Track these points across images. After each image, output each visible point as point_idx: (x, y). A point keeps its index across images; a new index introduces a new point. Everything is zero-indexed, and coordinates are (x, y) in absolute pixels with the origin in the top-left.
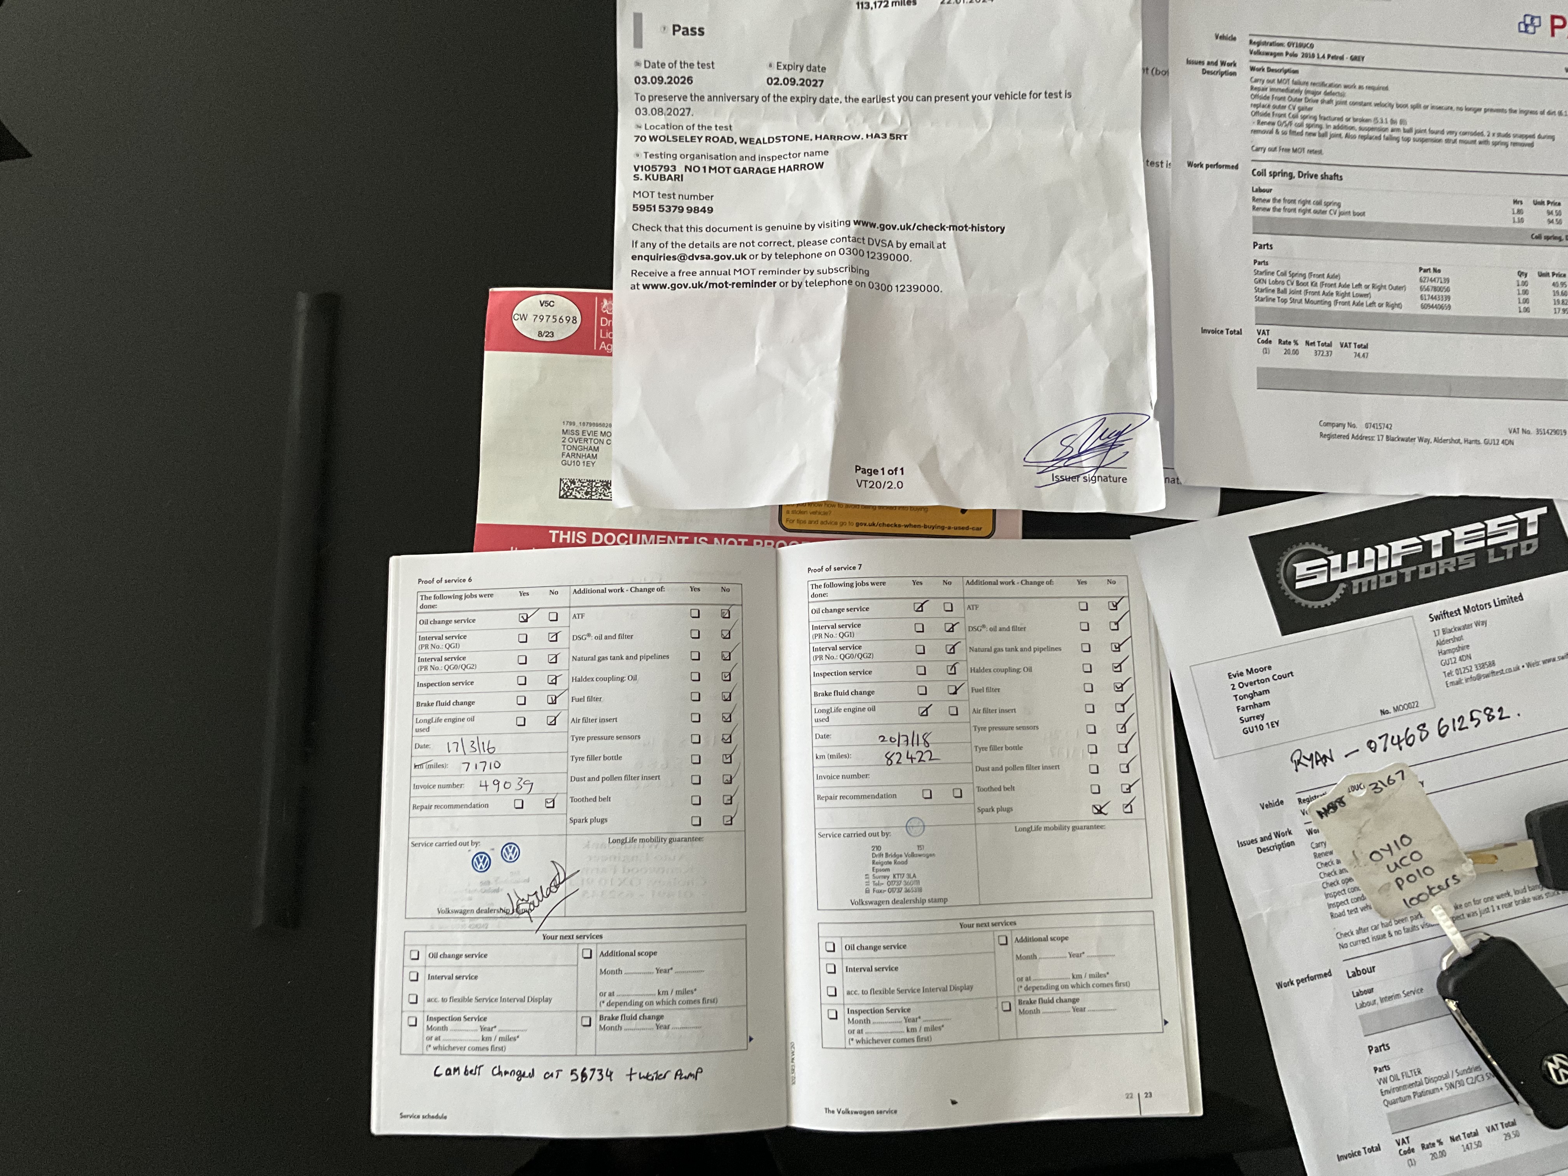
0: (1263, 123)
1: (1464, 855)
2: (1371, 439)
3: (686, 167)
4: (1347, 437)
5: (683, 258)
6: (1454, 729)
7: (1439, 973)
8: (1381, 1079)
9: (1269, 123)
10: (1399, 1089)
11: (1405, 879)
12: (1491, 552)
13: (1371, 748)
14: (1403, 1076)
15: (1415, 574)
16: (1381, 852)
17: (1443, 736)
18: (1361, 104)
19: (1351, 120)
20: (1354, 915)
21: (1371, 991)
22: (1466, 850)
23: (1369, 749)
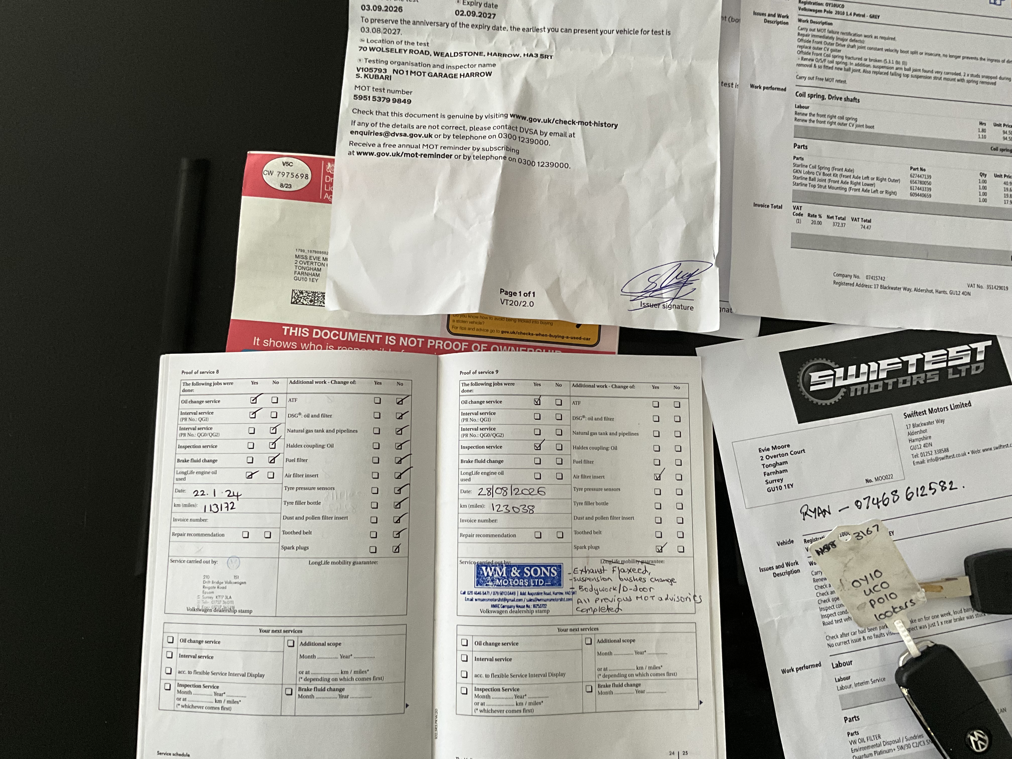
0: (805, 59)
1: (918, 585)
2: (870, 286)
3: (394, 70)
4: (852, 285)
5: (387, 134)
6: (918, 496)
7: (897, 668)
8: (852, 741)
9: (809, 60)
10: (864, 748)
11: (876, 600)
12: (950, 371)
13: (858, 506)
14: (868, 739)
15: (895, 384)
16: (860, 581)
17: (909, 499)
18: (876, 49)
19: (868, 60)
20: (839, 624)
21: (848, 678)
22: (921, 582)
23: (856, 507)
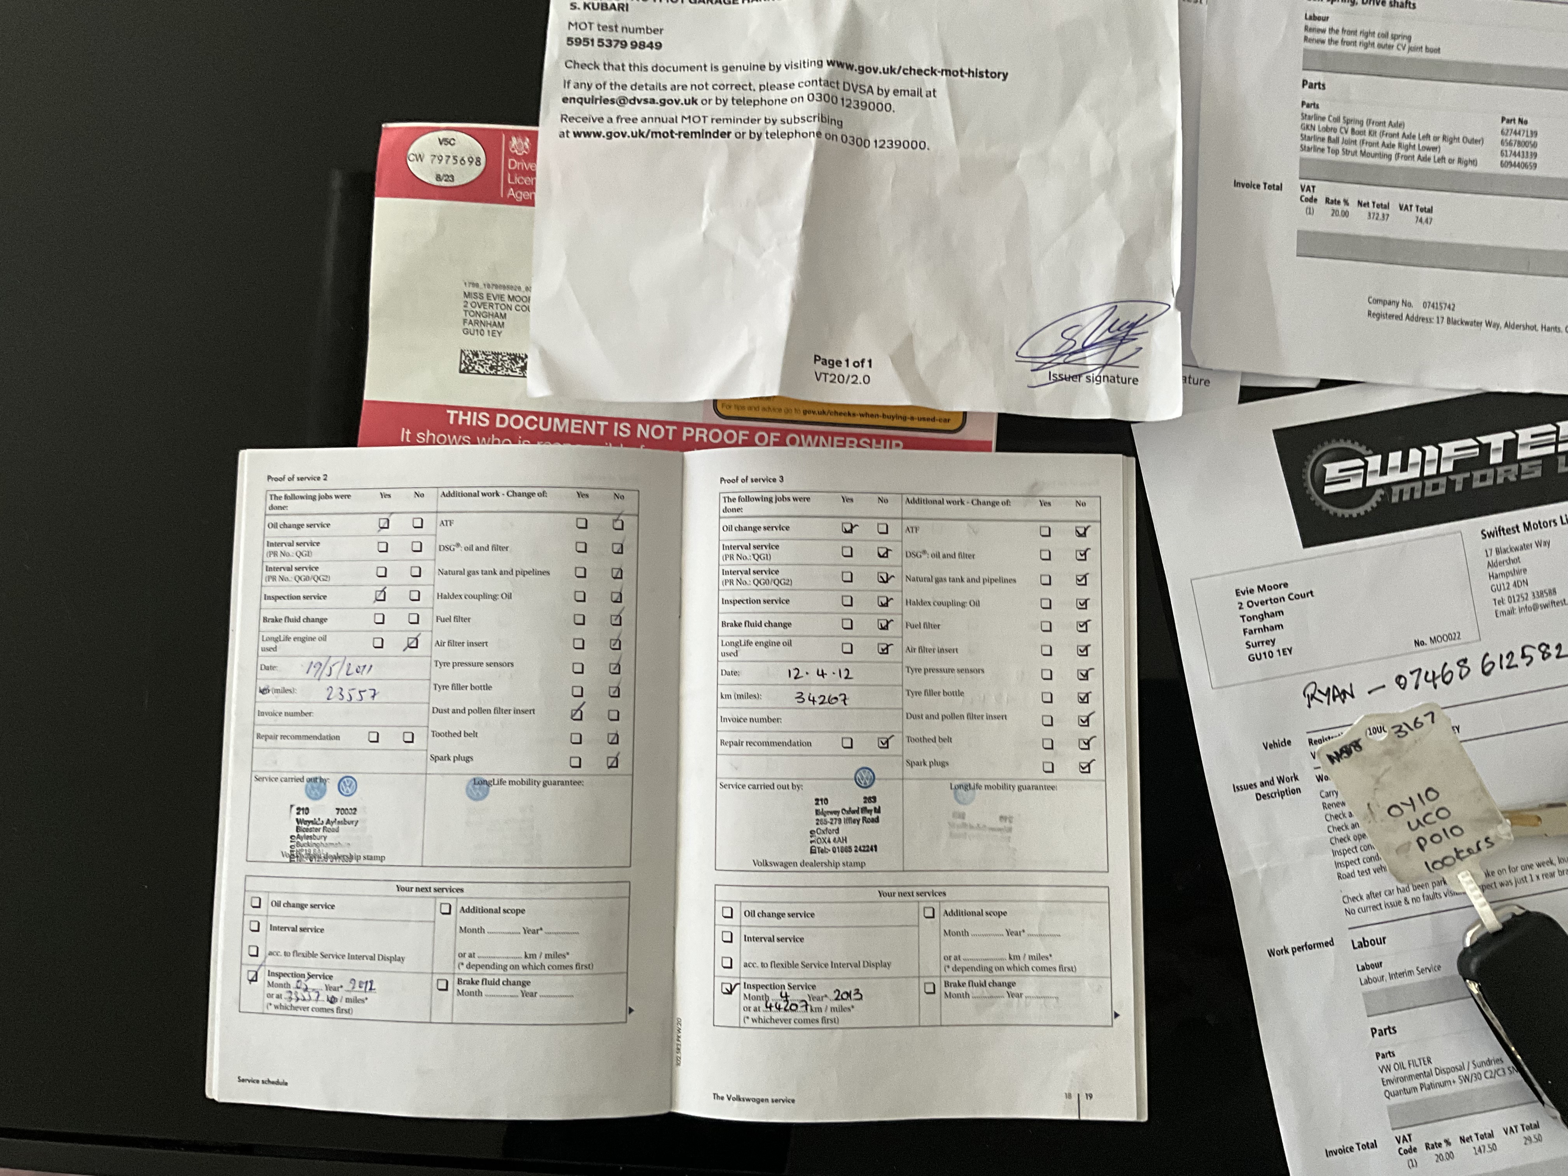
1: (1501, 815)
2: (1429, 320)
4: (1399, 317)
5: (622, 101)
6: (1501, 667)
7: (1461, 949)
8: (1383, 1067)
10: (1403, 1079)
11: (1428, 838)
13: (1400, 685)
14: (1409, 1064)
15: (1468, 482)
16: (1402, 806)
17: (1487, 674)
20: (1365, 877)
21: (1380, 965)
22: (1503, 809)
23: (1398, 686)
